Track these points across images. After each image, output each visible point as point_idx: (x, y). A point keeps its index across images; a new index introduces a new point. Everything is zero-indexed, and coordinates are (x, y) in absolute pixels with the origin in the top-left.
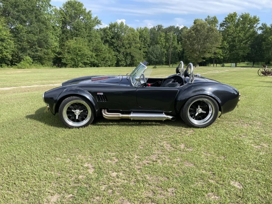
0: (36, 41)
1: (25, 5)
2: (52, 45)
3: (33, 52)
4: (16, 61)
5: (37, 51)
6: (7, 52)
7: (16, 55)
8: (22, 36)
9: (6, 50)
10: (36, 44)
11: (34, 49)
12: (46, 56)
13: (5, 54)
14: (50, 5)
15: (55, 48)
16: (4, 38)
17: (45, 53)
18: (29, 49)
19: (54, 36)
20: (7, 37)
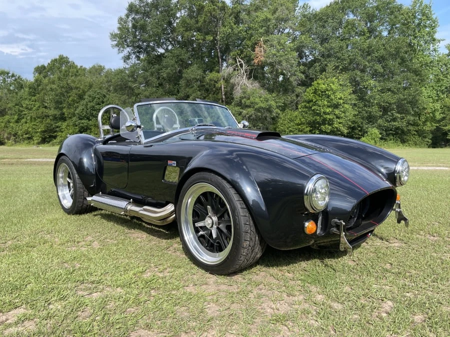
0: (395, 103)
1: (385, 49)
2: (424, 109)
3: (387, 121)
4: (357, 136)
5: (394, 120)
6: (340, 123)
7: (359, 127)
8: (371, 97)
9: (338, 120)
10: (393, 108)
11: (391, 116)
12: (411, 128)
13: (336, 126)
14: (434, 40)
15: (433, 113)
16: (338, 103)
17: (411, 122)
18: (381, 117)
19: (435, 92)
20: (341, 101)
